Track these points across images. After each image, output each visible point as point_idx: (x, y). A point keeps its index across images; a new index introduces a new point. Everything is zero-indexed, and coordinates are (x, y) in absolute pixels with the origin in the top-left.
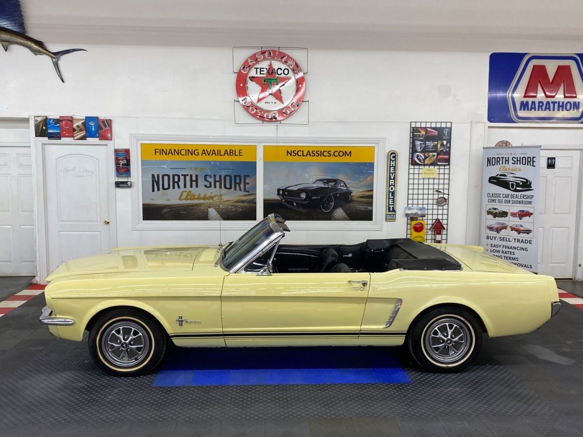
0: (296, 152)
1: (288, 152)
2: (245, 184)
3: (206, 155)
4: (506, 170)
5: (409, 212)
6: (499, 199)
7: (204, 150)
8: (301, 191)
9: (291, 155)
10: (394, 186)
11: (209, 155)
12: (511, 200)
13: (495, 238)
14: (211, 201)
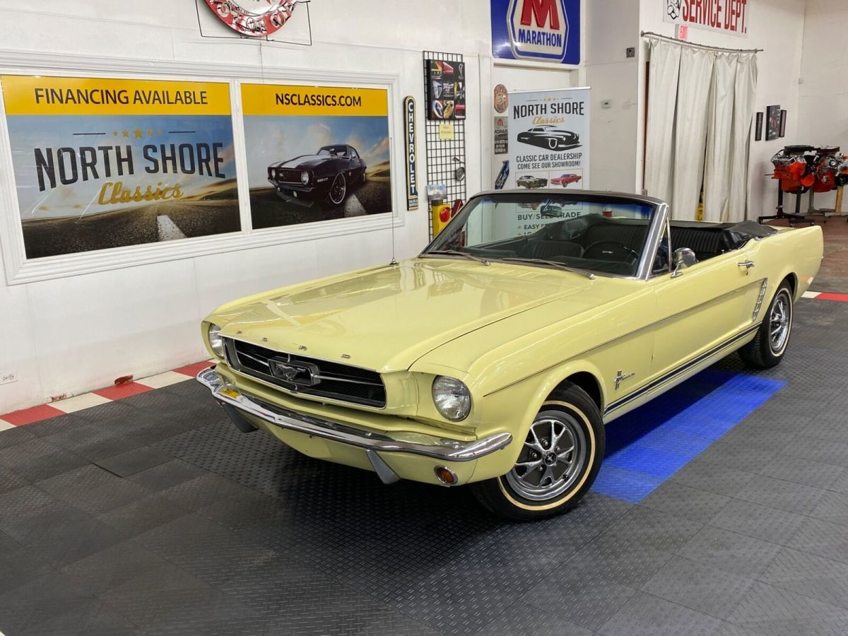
0: (289, 97)
1: (277, 96)
2: (217, 160)
3: (142, 103)
4: (543, 121)
5: (431, 193)
6: (534, 162)
7: (137, 92)
8: (301, 169)
9: (282, 102)
10: (414, 153)
11: (148, 102)
12: (551, 162)
13: (530, 217)
14: (161, 200)
